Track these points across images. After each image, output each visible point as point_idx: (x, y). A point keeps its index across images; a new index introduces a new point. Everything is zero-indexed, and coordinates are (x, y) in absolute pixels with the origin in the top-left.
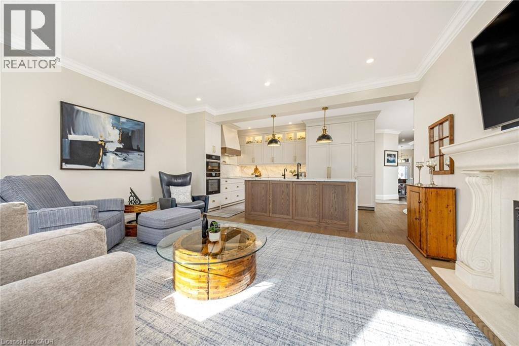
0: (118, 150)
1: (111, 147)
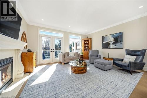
0: (113, 43)
1: (111, 43)
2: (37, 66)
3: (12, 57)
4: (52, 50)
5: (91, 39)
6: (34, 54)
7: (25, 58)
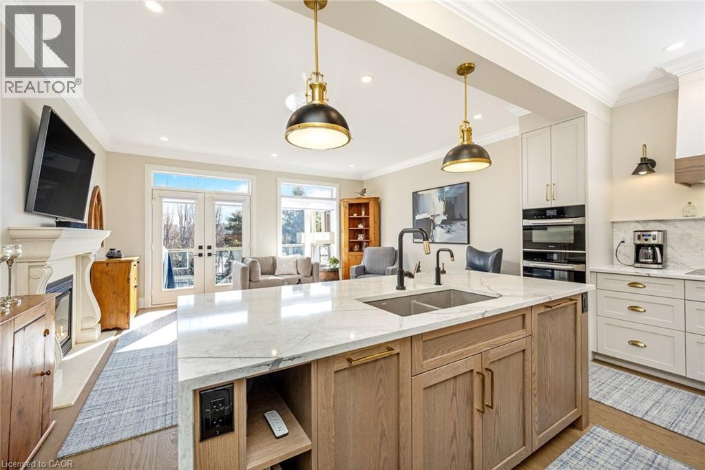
0: (443, 222)
1: (438, 221)
2: (140, 311)
3: (71, 277)
4: (201, 251)
5: (377, 200)
6: (133, 264)
7: (103, 280)
